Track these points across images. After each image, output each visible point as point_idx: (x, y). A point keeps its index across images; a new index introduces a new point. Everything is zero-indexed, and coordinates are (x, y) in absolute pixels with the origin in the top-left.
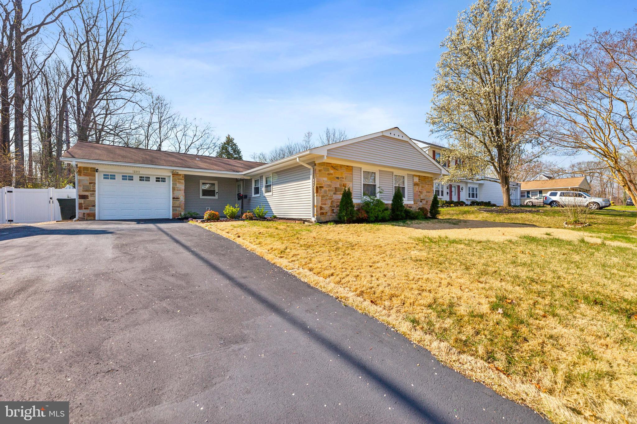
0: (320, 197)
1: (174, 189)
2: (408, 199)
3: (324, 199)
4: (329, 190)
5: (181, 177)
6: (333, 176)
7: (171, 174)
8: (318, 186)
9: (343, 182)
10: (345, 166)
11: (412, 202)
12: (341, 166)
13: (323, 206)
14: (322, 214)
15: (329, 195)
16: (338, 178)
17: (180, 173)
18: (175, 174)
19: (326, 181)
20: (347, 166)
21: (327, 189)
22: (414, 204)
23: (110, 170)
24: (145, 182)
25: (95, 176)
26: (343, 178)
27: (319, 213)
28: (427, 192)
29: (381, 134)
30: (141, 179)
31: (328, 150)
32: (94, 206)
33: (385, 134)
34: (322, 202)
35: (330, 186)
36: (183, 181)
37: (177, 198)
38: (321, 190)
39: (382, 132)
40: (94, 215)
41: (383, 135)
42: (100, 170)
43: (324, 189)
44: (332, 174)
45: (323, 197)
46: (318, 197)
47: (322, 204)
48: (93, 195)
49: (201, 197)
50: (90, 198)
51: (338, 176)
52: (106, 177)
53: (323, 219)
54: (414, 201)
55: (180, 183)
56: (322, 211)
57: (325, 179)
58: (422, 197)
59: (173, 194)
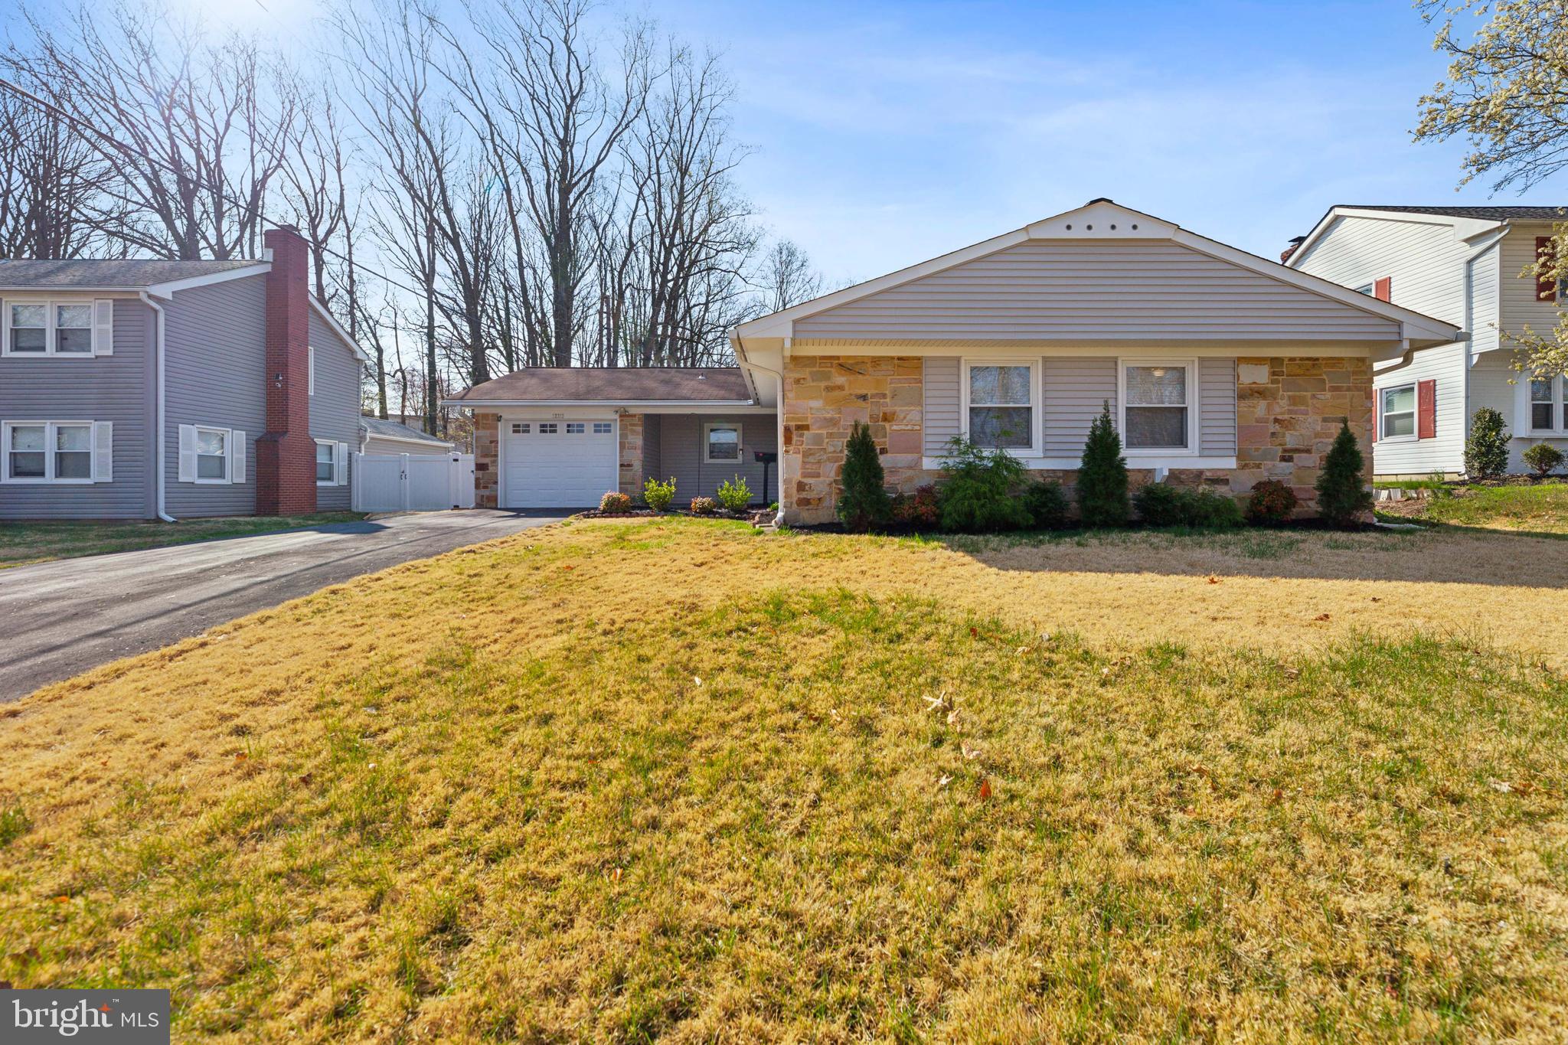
0: (800, 456)
1: (622, 446)
2: (1202, 449)
3: (811, 459)
4: (830, 435)
5: (636, 421)
6: (846, 392)
7: (617, 417)
8: (793, 424)
9: (885, 409)
10: (893, 358)
11: (1231, 463)
12: (876, 361)
13: (806, 480)
14: (804, 502)
15: (831, 449)
16: (864, 397)
17: (632, 411)
18: (624, 415)
19: (818, 409)
20: (900, 359)
21: (824, 432)
22: (1243, 467)
23: (522, 417)
24: (575, 435)
25: (496, 428)
26: (884, 396)
27: (795, 499)
28: (1325, 420)
29: (1023, 238)
30: (570, 428)
31: (795, 322)
32: (496, 483)
33: (1036, 234)
34: (803, 468)
35: (833, 423)
36: (640, 429)
37: (629, 465)
38: (802, 436)
39: (1026, 229)
40: (496, 500)
41: (1030, 240)
42: (504, 416)
43: (814, 431)
44: (841, 388)
45: (806, 454)
46: (792, 456)
47: (805, 475)
48: (495, 462)
49: (707, 460)
50: (491, 469)
51: (863, 392)
52: (517, 429)
53: (807, 516)
54: (1238, 458)
55: (633, 432)
56: (804, 495)
57: (816, 404)
58: (1291, 440)
59: (621, 456)
